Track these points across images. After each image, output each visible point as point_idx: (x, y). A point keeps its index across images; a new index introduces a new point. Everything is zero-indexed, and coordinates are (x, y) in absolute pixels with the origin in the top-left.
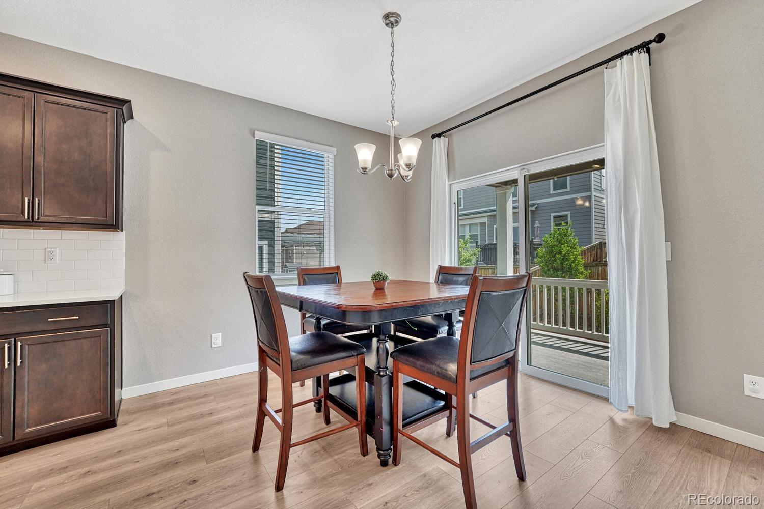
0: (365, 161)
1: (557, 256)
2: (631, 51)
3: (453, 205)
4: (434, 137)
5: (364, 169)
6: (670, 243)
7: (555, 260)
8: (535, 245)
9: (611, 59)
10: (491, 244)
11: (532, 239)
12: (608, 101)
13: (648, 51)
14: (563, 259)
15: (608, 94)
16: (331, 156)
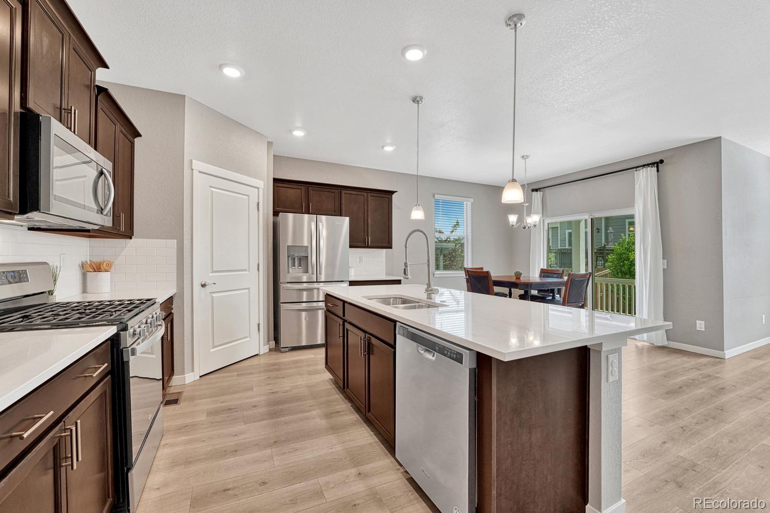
0: (513, 222)
1: (625, 262)
2: (648, 165)
3: (545, 232)
4: (533, 190)
5: (513, 225)
6: (666, 260)
7: (624, 265)
8: (607, 250)
9: (638, 167)
10: (564, 249)
11: (605, 245)
12: (637, 186)
13: (658, 167)
14: (630, 265)
15: (637, 182)
16: (469, 203)
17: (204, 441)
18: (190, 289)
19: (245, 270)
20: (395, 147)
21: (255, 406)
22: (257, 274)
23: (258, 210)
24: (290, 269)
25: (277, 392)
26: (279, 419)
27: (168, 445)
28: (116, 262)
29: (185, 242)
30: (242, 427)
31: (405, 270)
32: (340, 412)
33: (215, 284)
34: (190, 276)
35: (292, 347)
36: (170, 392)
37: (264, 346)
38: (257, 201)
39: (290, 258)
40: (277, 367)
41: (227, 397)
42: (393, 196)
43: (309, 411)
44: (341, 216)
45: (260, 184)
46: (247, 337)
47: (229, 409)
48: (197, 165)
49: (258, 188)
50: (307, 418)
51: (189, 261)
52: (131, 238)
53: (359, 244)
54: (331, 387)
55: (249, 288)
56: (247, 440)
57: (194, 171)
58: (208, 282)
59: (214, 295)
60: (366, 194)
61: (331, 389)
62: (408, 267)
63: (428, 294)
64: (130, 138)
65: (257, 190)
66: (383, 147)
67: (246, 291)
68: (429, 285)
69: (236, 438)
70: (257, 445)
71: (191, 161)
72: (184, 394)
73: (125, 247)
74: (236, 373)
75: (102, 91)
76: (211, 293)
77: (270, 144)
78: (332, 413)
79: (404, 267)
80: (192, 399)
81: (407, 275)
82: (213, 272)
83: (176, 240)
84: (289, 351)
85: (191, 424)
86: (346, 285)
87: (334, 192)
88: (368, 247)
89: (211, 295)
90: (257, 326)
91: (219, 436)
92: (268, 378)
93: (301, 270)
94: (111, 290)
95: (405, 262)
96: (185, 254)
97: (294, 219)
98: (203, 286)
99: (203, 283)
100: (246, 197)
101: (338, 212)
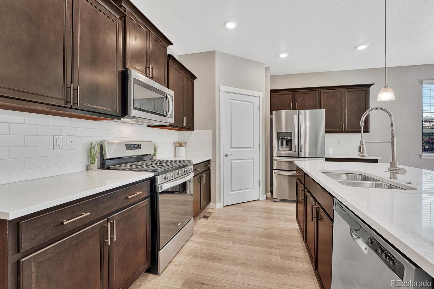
17: (208, 246)
18: (219, 157)
19: (251, 148)
20: (368, 45)
21: (243, 233)
22: (259, 150)
23: (259, 111)
24: (280, 148)
25: (260, 228)
26: (253, 247)
27: (192, 241)
28: (188, 142)
29: (216, 131)
30: (230, 244)
31: (360, 148)
32: (298, 258)
33: (232, 155)
34: (219, 150)
35: (281, 199)
36: (208, 212)
37: (263, 195)
38: (258, 105)
39: (280, 141)
40: (267, 210)
41: (231, 222)
42: (370, 88)
43: (275, 249)
44: (320, 109)
45: (260, 94)
46: (252, 188)
47: (229, 230)
48: (222, 88)
49: (259, 97)
50: (271, 254)
51: (219, 142)
52: (193, 130)
53: (337, 130)
54: (298, 235)
55: (253, 159)
56: (229, 255)
57: (221, 91)
58: (229, 154)
59: (233, 161)
60: (342, 90)
61: (298, 236)
62: (364, 146)
63: (391, 173)
64: (191, 80)
65: (258, 98)
66: (356, 48)
67: (252, 160)
68: (393, 164)
69: (224, 251)
70: (232, 260)
71: (219, 86)
72: (213, 214)
73: (191, 135)
74: (242, 209)
75: (170, 56)
76: (230, 160)
77: (267, 68)
78: (291, 257)
79: (359, 145)
80: (214, 218)
81: (363, 153)
82: (232, 148)
83: (212, 131)
84: (279, 201)
85: (207, 233)
86: (323, 160)
87: (315, 93)
88: (345, 132)
89: (231, 162)
90: (259, 182)
91: (216, 245)
92: (259, 216)
93: (288, 149)
94: (185, 155)
95: (360, 140)
96: (216, 138)
97: (286, 114)
98: (226, 156)
99: (226, 154)
100: (252, 103)
101: (318, 106)
